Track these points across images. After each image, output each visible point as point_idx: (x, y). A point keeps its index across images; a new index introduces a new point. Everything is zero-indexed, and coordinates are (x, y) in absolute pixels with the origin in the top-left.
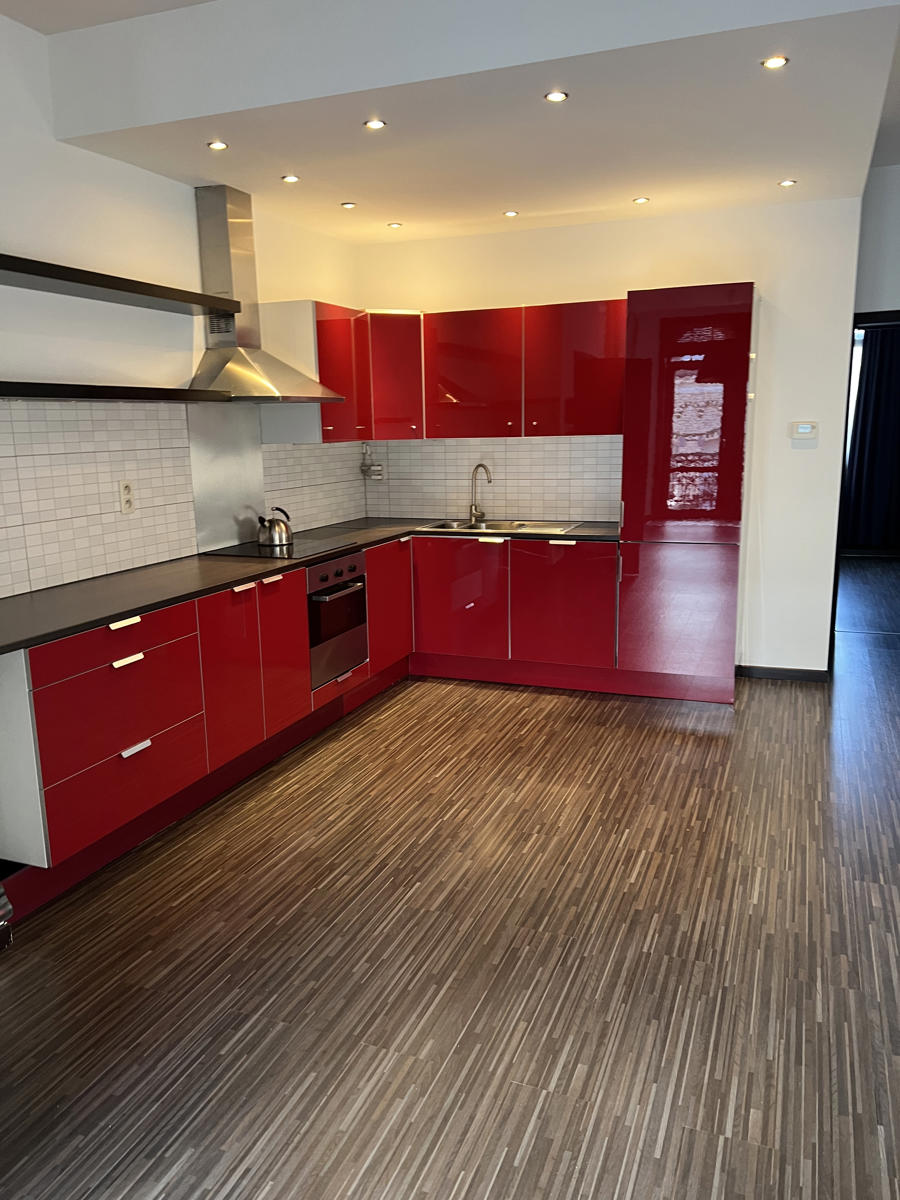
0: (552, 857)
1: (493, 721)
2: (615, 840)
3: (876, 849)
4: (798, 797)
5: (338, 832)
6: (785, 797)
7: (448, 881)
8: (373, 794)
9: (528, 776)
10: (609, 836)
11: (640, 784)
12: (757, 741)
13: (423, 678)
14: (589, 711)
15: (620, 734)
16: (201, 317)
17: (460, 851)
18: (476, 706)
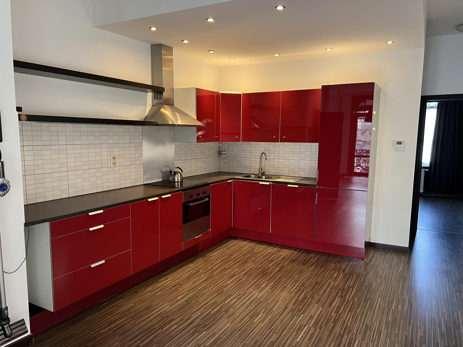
0: (266, 325)
1: (259, 259)
2: (296, 320)
3: (414, 336)
4: (383, 306)
5: (180, 304)
6: (378, 306)
7: (218, 332)
8: (199, 288)
9: (267, 286)
10: (294, 317)
11: (314, 294)
12: (371, 278)
13: (235, 238)
14: (300, 258)
15: (312, 269)
16: (151, 93)
17: (227, 319)
18: (254, 252)
